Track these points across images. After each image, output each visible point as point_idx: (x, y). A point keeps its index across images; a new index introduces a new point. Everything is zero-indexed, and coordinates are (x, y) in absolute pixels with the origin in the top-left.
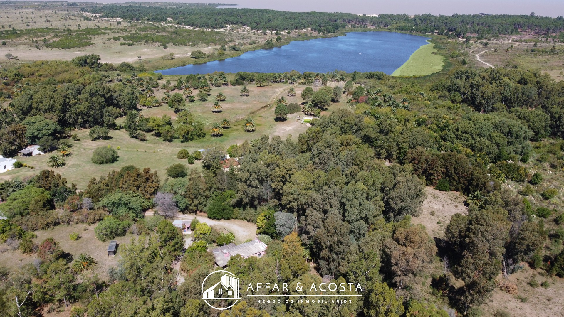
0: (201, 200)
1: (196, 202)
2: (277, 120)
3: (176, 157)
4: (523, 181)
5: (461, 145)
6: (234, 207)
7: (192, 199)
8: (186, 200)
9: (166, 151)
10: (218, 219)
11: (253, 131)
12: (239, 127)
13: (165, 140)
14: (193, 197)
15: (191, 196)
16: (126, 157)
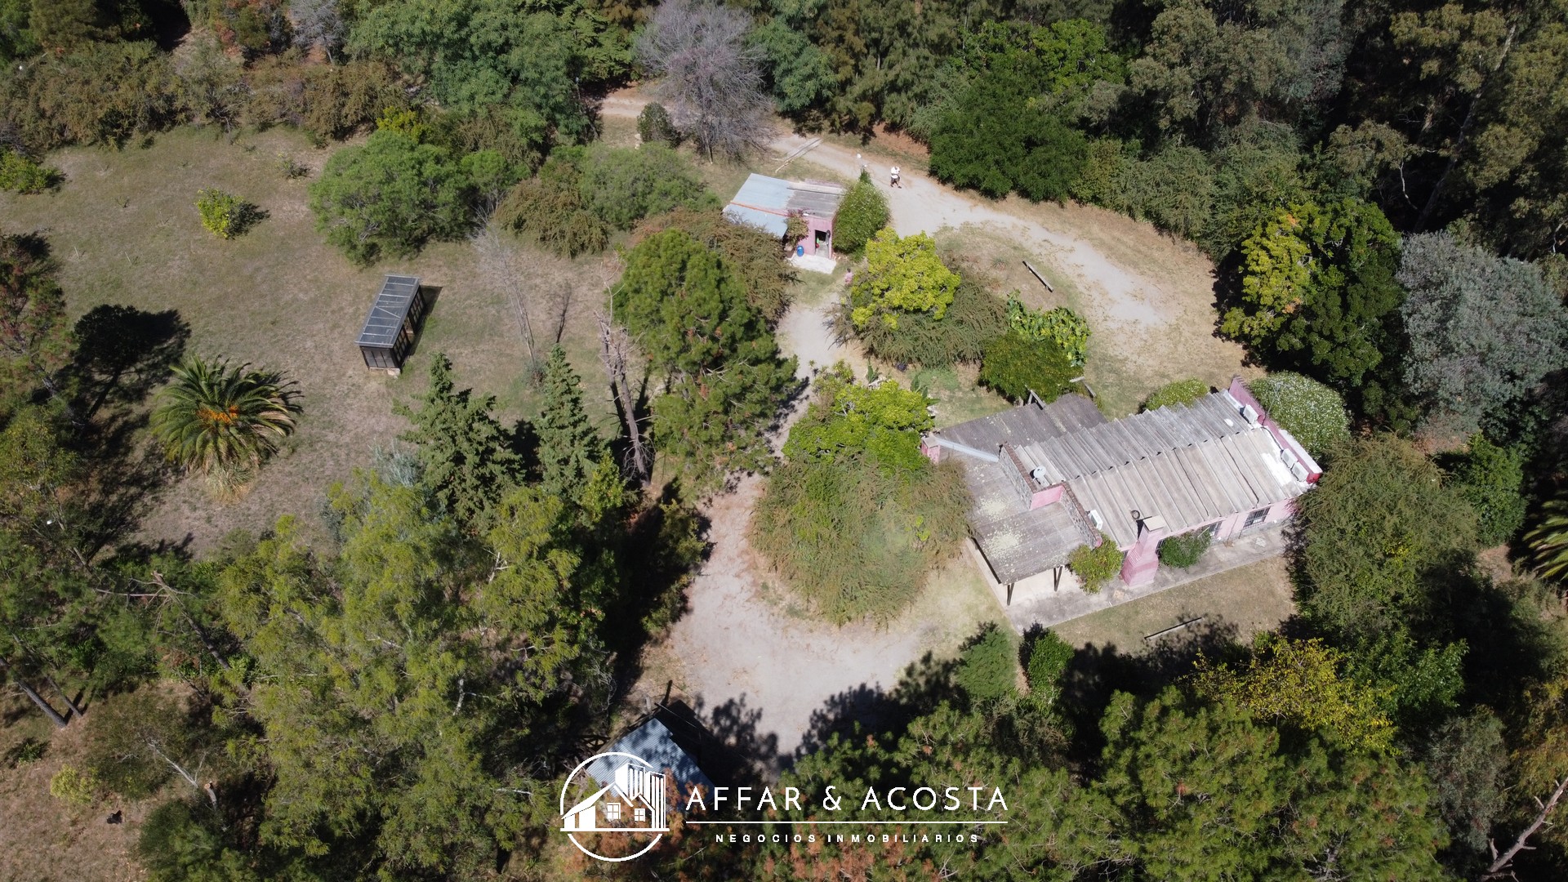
0: (905, 64)
1: (875, 75)
6: (1093, 130)
7: (856, 56)
8: (820, 56)
10: (990, 194)
14: (859, 44)
15: (849, 36)
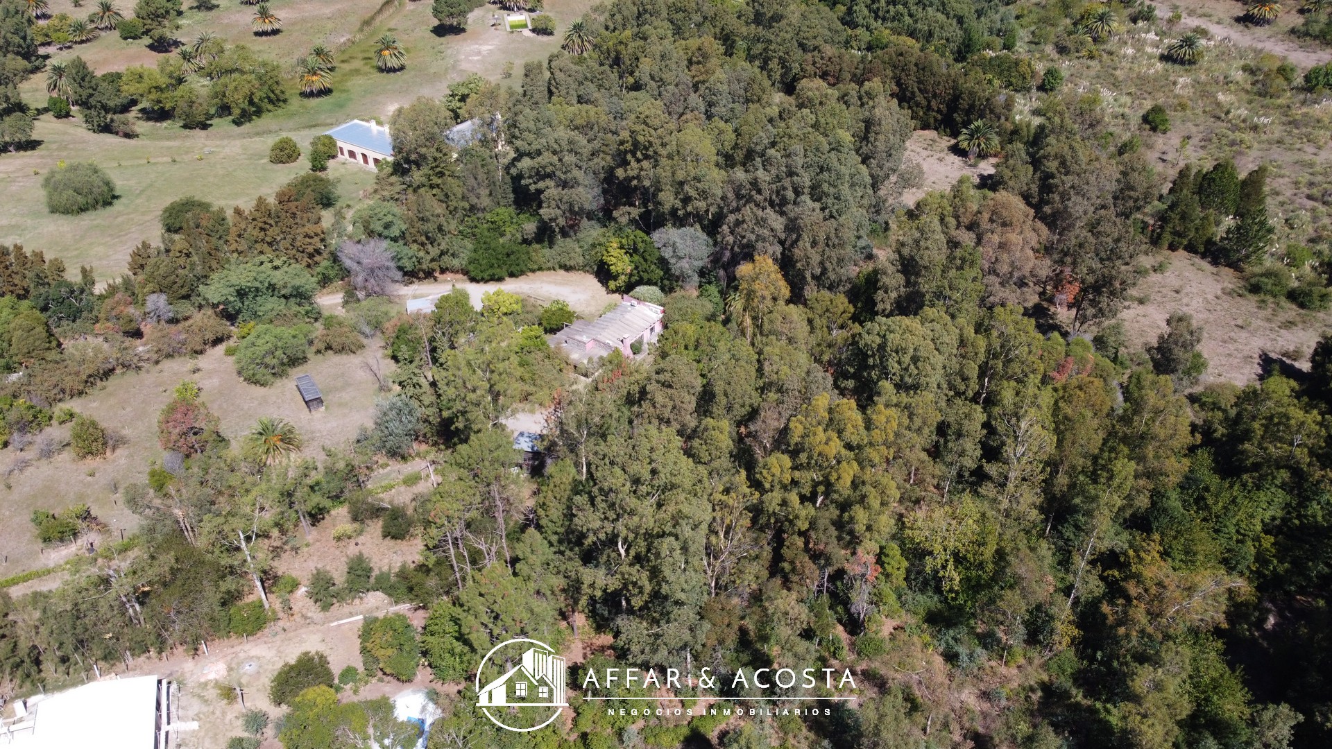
0: (445, 242)
1: (434, 250)
2: (440, 31)
3: (266, 160)
4: (1029, 90)
5: (888, 31)
6: (530, 243)
7: (424, 245)
9: (227, 150)
11: (402, 68)
12: (357, 64)
13: (185, 127)
14: (424, 240)
15: (419, 238)
16: (132, 183)
